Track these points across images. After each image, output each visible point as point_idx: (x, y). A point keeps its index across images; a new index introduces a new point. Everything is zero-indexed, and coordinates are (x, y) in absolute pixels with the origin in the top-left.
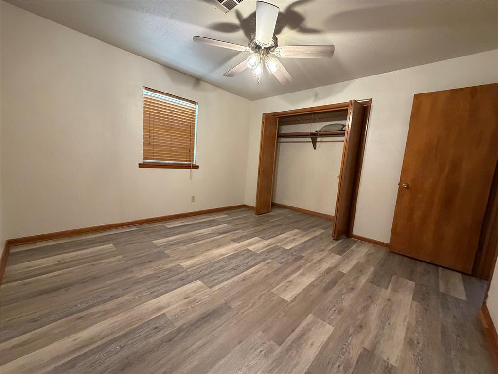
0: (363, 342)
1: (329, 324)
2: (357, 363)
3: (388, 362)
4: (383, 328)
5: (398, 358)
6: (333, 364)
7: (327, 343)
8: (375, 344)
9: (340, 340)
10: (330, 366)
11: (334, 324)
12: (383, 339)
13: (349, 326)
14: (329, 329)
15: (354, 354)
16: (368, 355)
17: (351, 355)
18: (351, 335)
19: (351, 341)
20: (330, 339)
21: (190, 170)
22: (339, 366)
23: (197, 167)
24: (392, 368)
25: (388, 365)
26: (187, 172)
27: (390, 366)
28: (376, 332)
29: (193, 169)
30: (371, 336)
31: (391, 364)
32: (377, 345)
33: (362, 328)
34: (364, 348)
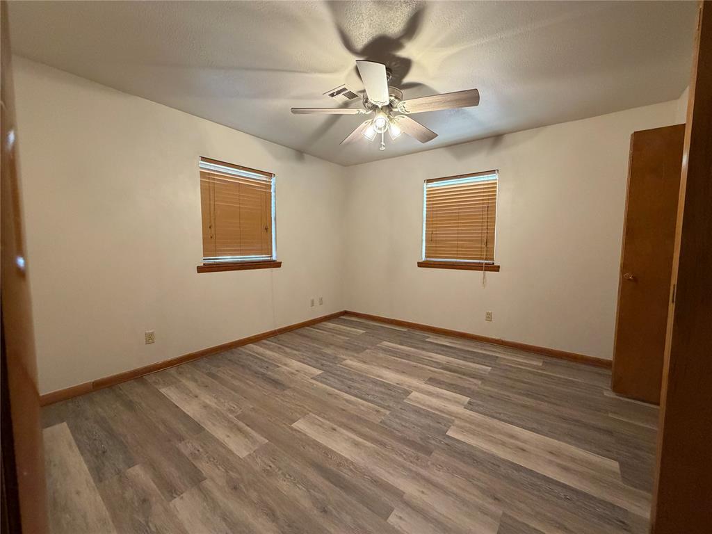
0: (212, 479)
1: (250, 455)
2: (194, 465)
3: (179, 495)
4: (225, 520)
5: (177, 511)
6: (202, 447)
7: (224, 447)
8: (206, 495)
9: (225, 459)
10: (202, 444)
11: (248, 460)
12: (207, 508)
13: (240, 474)
14: (243, 453)
15: (204, 467)
16: (197, 479)
17: (204, 464)
18: (227, 472)
19: (219, 469)
20: (230, 451)
21: (482, 272)
22: (198, 450)
23: (497, 269)
24: (172, 496)
25: (177, 494)
26: (478, 274)
27: (175, 495)
28: (221, 504)
29: (485, 270)
30: (217, 494)
31: (175, 498)
32: (203, 496)
33: (232, 489)
34: (205, 479)
